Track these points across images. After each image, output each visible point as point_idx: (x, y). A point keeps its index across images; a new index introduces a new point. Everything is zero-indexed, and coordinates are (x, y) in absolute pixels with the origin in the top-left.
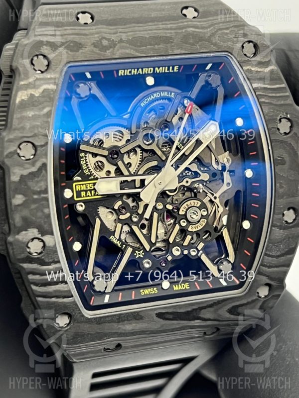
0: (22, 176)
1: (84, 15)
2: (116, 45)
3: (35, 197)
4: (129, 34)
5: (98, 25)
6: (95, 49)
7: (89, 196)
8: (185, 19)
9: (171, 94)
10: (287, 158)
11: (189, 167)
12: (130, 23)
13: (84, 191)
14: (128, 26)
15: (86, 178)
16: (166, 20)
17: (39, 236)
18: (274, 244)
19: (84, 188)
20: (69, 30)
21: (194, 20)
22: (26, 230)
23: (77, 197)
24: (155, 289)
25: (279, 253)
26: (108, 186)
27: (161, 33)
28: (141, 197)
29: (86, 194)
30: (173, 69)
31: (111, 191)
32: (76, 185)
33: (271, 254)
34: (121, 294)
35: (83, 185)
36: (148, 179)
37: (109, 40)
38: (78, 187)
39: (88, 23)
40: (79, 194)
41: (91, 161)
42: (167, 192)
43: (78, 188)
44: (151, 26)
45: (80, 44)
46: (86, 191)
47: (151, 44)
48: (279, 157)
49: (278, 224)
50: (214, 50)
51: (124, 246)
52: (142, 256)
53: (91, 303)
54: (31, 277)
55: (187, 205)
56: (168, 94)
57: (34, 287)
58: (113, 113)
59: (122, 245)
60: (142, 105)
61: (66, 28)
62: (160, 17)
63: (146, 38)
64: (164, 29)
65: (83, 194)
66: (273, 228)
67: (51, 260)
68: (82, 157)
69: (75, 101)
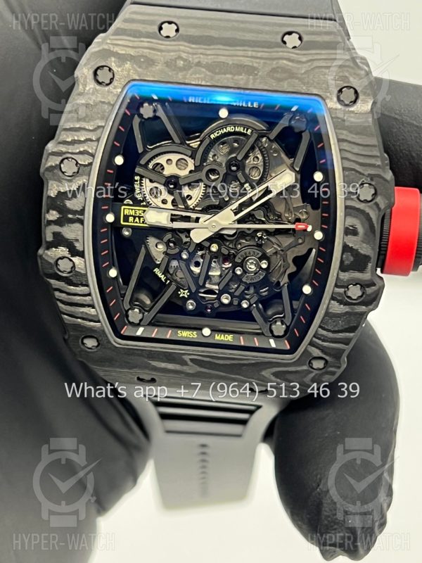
0: (59, 192)
1: (170, 25)
2: (191, 67)
3: (70, 216)
4: (209, 57)
5: (179, 41)
6: (166, 69)
7: (136, 222)
8: (284, 47)
9: (247, 131)
10: (361, 230)
11: (254, 212)
12: (217, 44)
13: (132, 216)
14: (212, 47)
15: (137, 203)
16: (258, 47)
17: (69, 256)
18: (331, 318)
19: (132, 213)
20: (145, 42)
21: (294, 50)
22: (56, 248)
23: (124, 221)
24: (195, 333)
25: (336, 329)
26: (157, 217)
27: (247, 61)
28: (191, 235)
29: (134, 220)
30: (252, 104)
31: (160, 223)
32: (124, 209)
33: (326, 327)
34: (156, 330)
35: (132, 209)
36: (203, 217)
37: (185, 60)
38: (126, 210)
39: (171, 36)
40: (126, 218)
41: (148, 185)
42: (225, 236)
43: (127, 212)
44: (239, 51)
45: (152, 60)
46: (135, 217)
47: (231, 73)
48: (352, 226)
49: (339, 298)
50: (303, 91)
51: (168, 281)
52: (186, 296)
53: (122, 332)
54: (57, 294)
55: (245, 253)
56: (244, 130)
57: (60, 305)
58: (177, 140)
59: (166, 280)
60: (212, 136)
61: (142, 39)
62: (253, 41)
63: (228, 64)
64: (252, 57)
65: (131, 219)
66: (332, 302)
67: (79, 283)
68: (137, 181)
69: (136, 121)
